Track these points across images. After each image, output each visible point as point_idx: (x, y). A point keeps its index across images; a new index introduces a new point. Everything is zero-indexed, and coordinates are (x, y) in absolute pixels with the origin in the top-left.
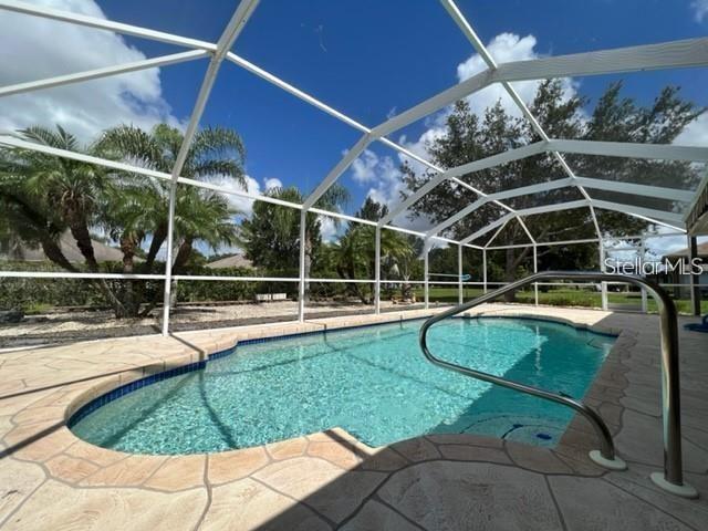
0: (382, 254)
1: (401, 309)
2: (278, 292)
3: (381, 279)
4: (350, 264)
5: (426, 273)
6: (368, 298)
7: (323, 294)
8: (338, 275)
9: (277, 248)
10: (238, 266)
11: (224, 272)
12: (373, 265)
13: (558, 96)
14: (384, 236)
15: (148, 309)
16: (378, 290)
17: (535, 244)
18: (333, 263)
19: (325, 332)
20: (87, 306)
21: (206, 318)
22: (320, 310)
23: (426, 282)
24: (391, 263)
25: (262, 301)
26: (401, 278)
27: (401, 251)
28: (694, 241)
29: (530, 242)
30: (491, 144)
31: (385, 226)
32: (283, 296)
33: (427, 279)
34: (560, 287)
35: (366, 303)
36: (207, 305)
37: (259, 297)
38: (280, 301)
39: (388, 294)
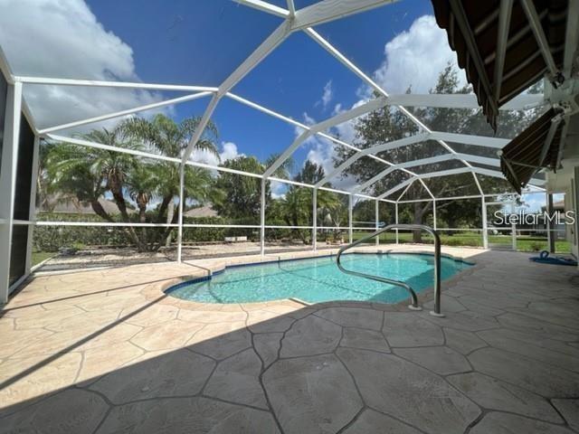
0: (318, 206)
1: (332, 248)
2: (240, 236)
3: (318, 226)
4: (295, 215)
5: (351, 221)
6: (307, 240)
7: (273, 237)
8: (285, 222)
9: (236, 201)
10: (211, 216)
11: (202, 221)
12: (311, 215)
13: (455, 84)
14: (320, 194)
15: (158, 247)
16: (315, 233)
17: (434, 199)
18: (282, 214)
19: (279, 262)
20: (109, 245)
21: (196, 253)
22: (273, 248)
23: (351, 228)
24: (325, 213)
25: (230, 242)
26: (333, 225)
27: (333, 205)
28: (551, 197)
29: (431, 197)
30: (404, 121)
31: (321, 188)
32: (245, 238)
33: (351, 225)
34: (466, 231)
35: (306, 243)
36: (191, 245)
37: (228, 239)
38: (243, 241)
39: (323, 237)
